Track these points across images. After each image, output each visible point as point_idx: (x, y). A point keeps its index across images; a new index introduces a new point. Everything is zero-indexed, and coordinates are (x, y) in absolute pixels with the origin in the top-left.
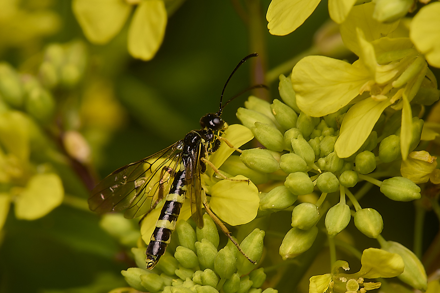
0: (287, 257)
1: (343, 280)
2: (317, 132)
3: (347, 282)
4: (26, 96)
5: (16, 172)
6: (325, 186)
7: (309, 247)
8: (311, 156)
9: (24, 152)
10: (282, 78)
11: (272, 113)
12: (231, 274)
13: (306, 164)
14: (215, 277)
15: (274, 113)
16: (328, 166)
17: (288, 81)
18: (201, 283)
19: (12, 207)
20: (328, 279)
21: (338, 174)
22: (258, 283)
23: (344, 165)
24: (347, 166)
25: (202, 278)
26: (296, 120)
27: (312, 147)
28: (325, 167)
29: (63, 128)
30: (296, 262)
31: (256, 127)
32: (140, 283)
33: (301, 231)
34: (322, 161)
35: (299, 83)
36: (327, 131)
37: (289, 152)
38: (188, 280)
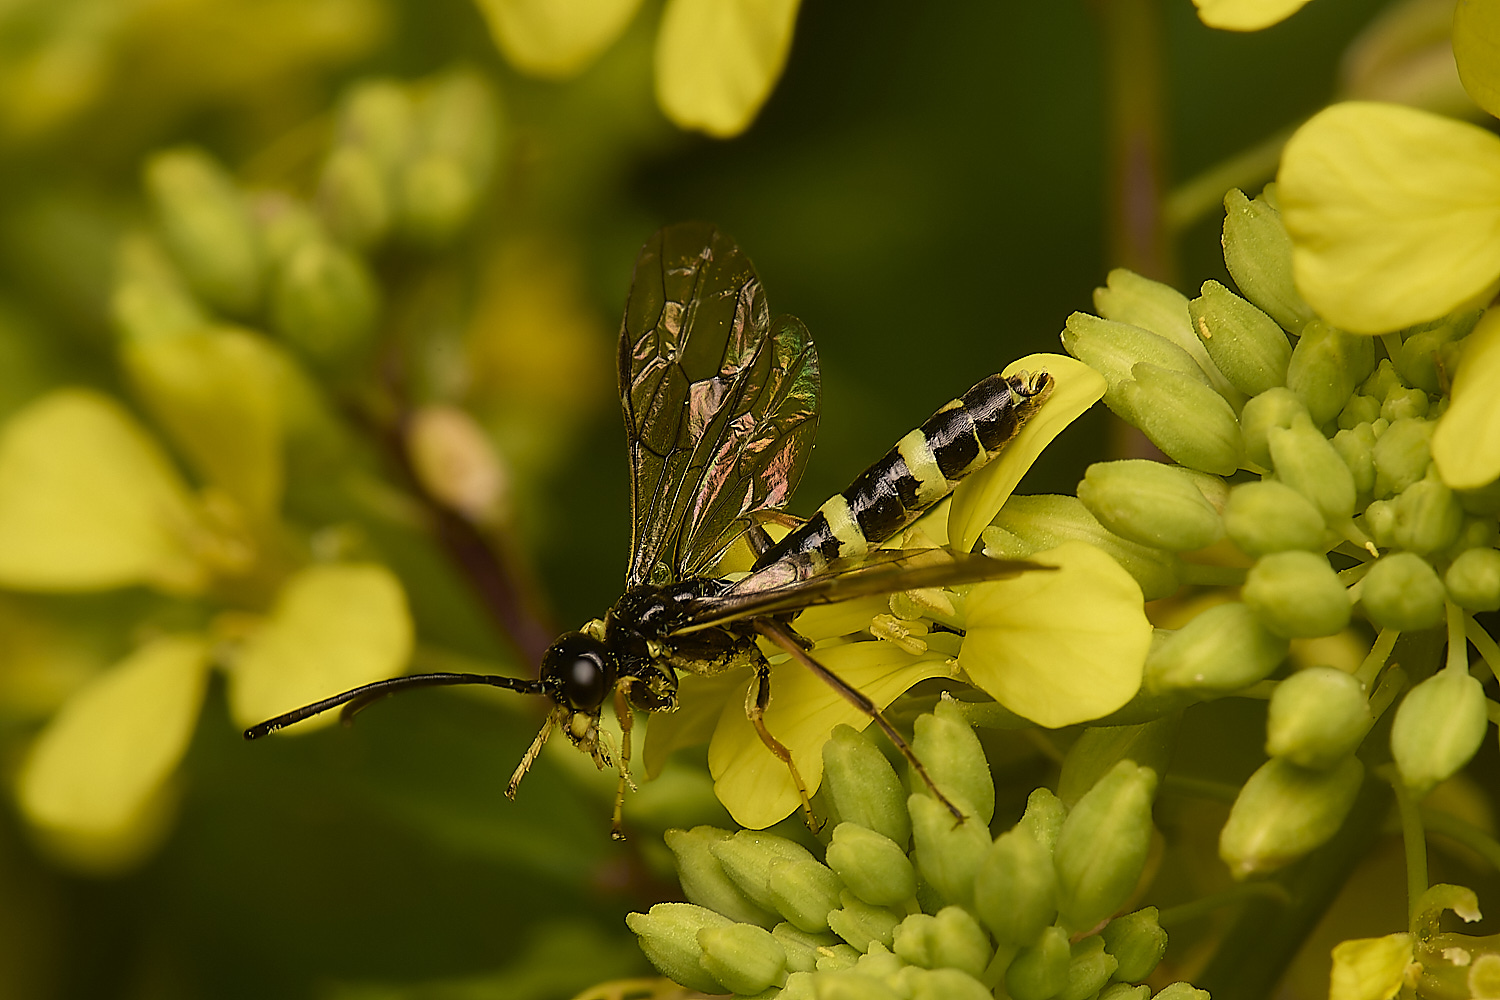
0: (1247, 868)
1: (1457, 957)
2: (1365, 405)
3: (1470, 964)
4: (271, 274)
5: (235, 556)
6: (1394, 605)
7: (1328, 831)
8: (1341, 492)
9: (263, 483)
10: (1236, 201)
11: (1198, 331)
12: (1038, 932)
13: (1320, 524)
14: (979, 936)
15: (1205, 330)
16: (1404, 533)
17: (1257, 215)
18: (925, 961)
19: (217, 688)
20: (1399, 952)
21: (1440, 560)
22: (1137, 967)
23: (1462, 529)
24: (1477, 531)
25: (929, 942)
26: (1285, 361)
27: (1345, 458)
28: (1391, 536)
29: (408, 394)
30: (1275, 890)
31: (1139, 382)
32: (698, 959)
33: (1303, 772)
34: (1382, 514)
35: (1307, 203)
36: (1401, 401)
37: (1257, 478)
38: (876, 949)
